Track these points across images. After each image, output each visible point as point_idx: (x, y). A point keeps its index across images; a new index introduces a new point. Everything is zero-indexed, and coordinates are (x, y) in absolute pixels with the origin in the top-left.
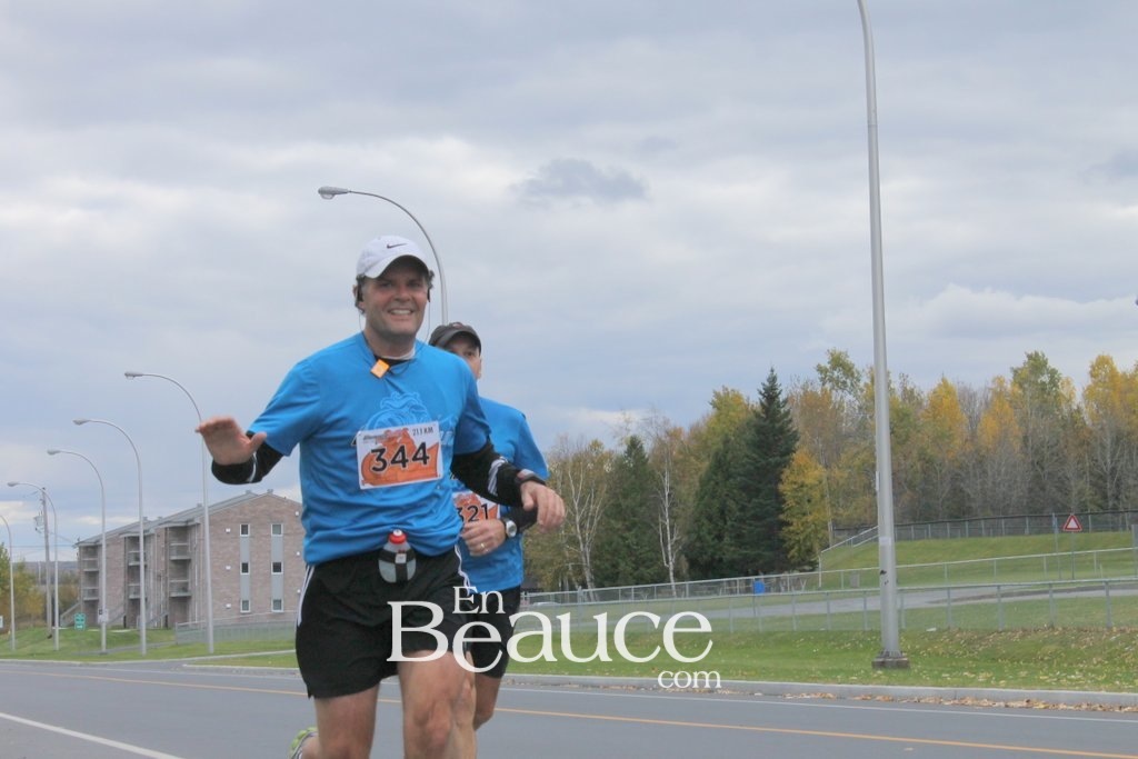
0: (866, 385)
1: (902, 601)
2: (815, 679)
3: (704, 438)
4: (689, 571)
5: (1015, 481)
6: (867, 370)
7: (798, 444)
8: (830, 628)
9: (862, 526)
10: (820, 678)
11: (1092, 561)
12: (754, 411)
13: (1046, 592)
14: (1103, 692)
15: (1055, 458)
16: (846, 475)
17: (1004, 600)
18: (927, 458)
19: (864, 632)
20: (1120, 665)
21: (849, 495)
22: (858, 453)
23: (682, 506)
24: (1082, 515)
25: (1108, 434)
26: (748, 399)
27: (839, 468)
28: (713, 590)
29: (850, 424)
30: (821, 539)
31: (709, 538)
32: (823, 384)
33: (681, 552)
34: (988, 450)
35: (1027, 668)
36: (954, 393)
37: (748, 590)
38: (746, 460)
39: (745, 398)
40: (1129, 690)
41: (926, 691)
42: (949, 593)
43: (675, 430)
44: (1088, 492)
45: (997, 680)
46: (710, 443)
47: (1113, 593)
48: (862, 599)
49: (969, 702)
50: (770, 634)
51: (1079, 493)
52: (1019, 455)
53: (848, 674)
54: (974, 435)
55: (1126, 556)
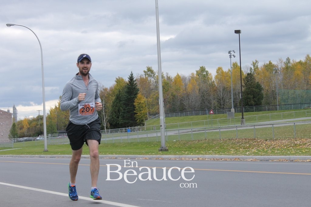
0: (157, 76)
1: (167, 134)
2: (144, 154)
3: (113, 91)
4: (110, 127)
5: (197, 101)
6: (157, 72)
7: (139, 92)
8: (148, 141)
9: (157, 114)
10: (145, 154)
11: (217, 122)
12: (127, 83)
13: (203, 130)
14: (217, 156)
15: (208, 95)
16: (152, 100)
17: (193, 133)
18: (174, 95)
19: (157, 142)
20: (223, 149)
21: (153, 105)
22: (155, 94)
23: (108, 109)
24: (214, 110)
25: (221, 88)
26: (125, 80)
27: (150, 98)
28: (117, 132)
29: (153, 86)
30: (145, 117)
31: (115, 118)
32: (146, 76)
33: (107, 122)
34: (190, 93)
35: (199, 150)
36: (180, 78)
37: (126, 131)
38: (125, 96)
39: (124, 80)
40: (224, 155)
41: (172, 156)
42: (179, 131)
43: (106, 89)
44: (216, 104)
45: (190, 153)
46: (115, 92)
47: (221, 130)
48: (156, 133)
49: (183, 159)
50: (132, 143)
51: (214, 104)
52: (198, 94)
53: (152, 153)
54: (186, 89)
55: (226, 120)
